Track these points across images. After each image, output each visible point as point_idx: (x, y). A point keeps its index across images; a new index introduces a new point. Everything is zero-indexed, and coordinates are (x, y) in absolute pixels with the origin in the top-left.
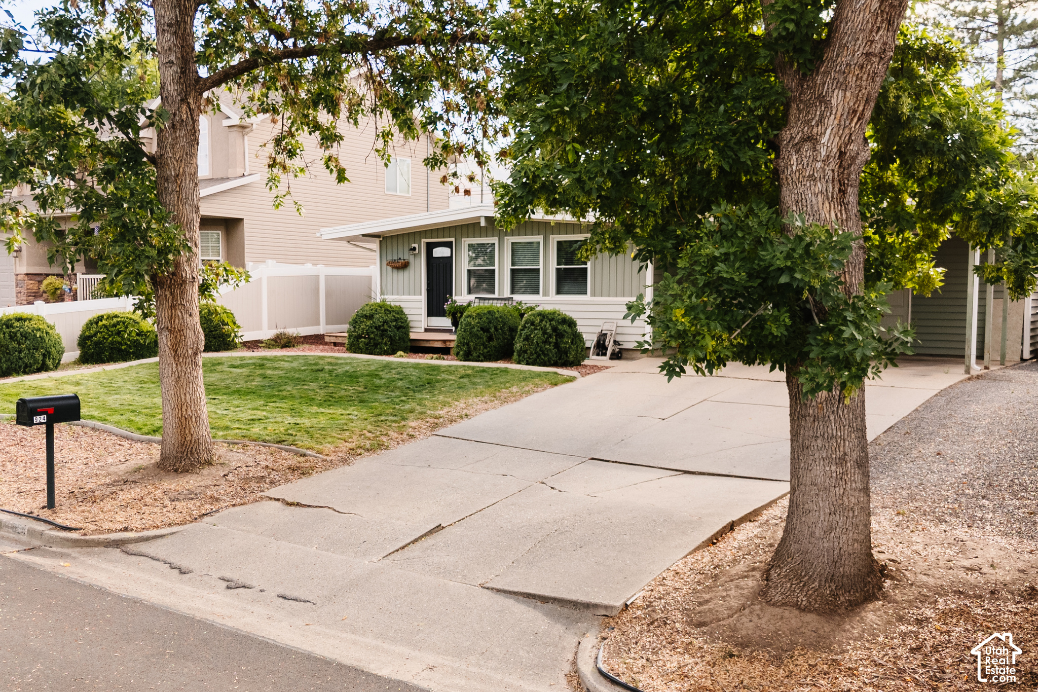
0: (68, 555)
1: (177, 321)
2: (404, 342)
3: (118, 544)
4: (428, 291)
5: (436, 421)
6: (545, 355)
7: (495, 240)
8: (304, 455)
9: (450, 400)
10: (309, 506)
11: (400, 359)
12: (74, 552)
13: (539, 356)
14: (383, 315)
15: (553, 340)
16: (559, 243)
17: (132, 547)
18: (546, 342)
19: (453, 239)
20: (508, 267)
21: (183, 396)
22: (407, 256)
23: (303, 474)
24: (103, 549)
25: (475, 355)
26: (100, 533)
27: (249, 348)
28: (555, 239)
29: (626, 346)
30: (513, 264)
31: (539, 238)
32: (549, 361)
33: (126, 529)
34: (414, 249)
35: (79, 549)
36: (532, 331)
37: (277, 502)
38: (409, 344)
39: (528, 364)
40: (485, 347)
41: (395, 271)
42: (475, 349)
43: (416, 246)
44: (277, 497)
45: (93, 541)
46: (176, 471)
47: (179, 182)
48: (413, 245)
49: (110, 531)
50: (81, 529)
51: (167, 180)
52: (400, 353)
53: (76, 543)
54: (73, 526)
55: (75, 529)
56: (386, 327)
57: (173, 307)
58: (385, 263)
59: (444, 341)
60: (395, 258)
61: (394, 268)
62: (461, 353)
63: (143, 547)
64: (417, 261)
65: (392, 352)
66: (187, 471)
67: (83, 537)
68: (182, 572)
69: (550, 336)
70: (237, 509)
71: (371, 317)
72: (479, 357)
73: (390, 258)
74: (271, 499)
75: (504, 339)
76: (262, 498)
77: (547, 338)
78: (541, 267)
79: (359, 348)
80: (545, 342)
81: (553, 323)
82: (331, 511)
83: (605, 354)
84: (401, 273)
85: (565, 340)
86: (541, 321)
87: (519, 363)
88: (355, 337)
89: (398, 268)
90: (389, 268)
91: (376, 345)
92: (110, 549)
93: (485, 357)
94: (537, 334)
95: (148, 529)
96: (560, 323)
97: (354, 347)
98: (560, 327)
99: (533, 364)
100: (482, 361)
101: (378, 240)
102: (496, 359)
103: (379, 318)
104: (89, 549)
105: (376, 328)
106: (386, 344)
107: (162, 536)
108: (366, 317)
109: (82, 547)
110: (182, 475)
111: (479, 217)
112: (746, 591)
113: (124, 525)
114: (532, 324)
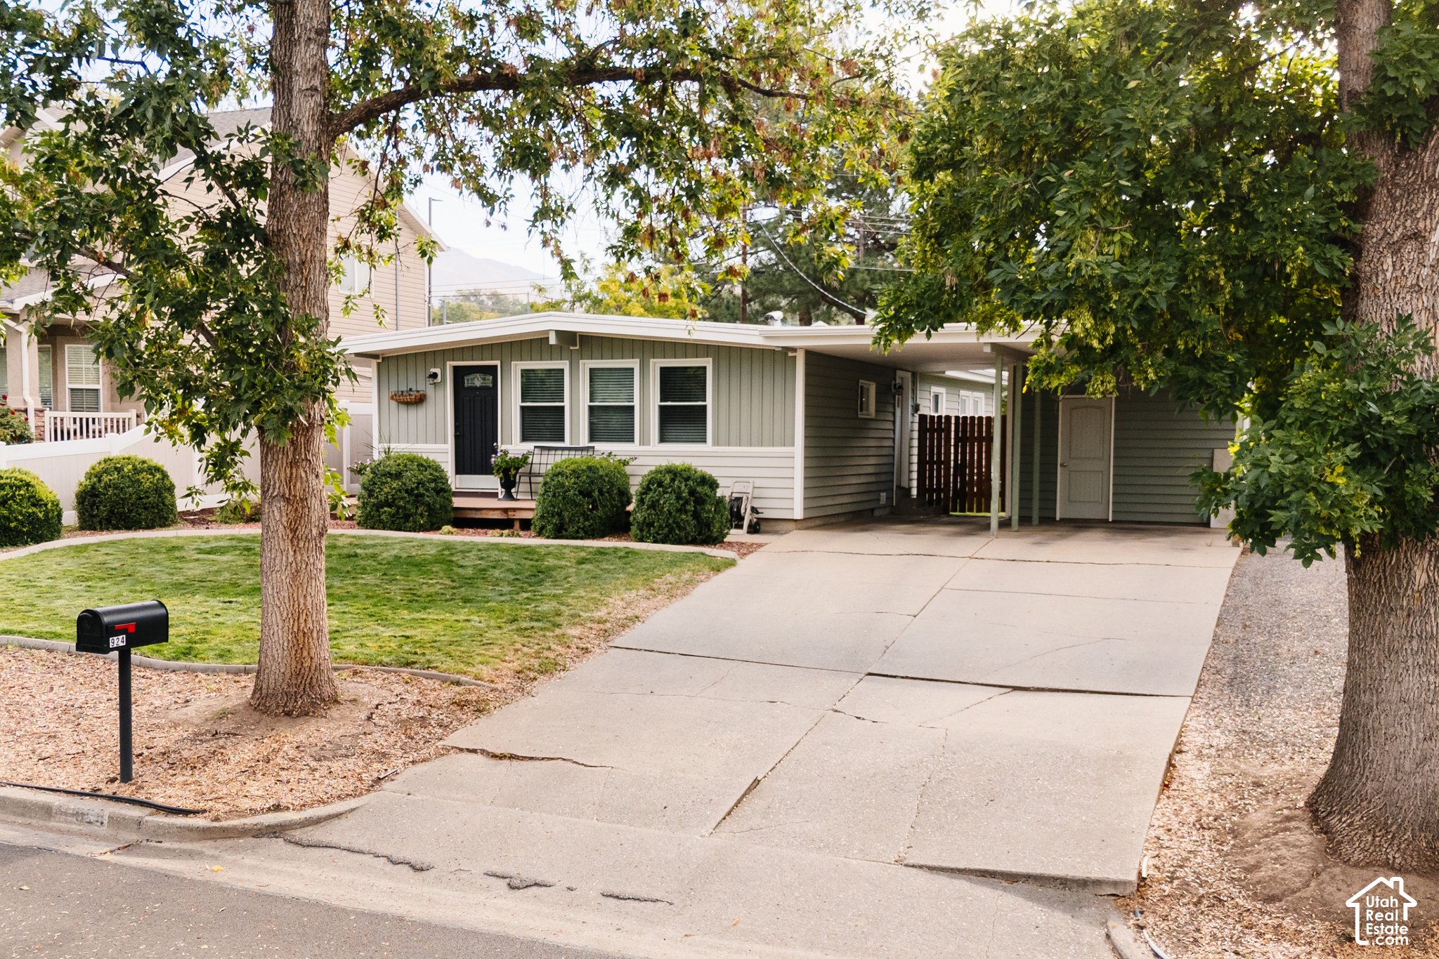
0: (201, 854)
1: (299, 484)
2: (446, 511)
3: (275, 831)
4: (457, 437)
5: (602, 626)
6: (680, 528)
7: (564, 365)
8: (458, 683)
9: (596, 595)
10: (531, 758)
11: (448, 536)
12: (207, 847)
13: (671, 531)
14: (416, 473)
15: (690, 507)
16: (663, 370)
17: (298, 834)
18: (682, 510)
19: (498, 363)
20: (584, 402)
21: (302, 601)
22: (422, 385)
23: (478, 710)
24: (254, 841)
25: (571, 529)
26: (240, 816)
27: (193, 522)
28: (656, 364)
29: (767, 514)
30: (591, 401)
31: (634, 363)
32: (686, 537)
33: (277, 808)
34: (434, 376)
35: (210, 843)
36: (660, 495)
37: (473, 756)
38: (452, 515)
39: (655, 542)
40: (587, 520)
41: (403, 408)
42: (571, 521)
43: (438, 371)
44: (471, 747)
45: (234, 828)
46: (288, 714)
47: (305, 273)
48: (433, 370)
49: (253, 812)
50: (204, 811)
51: (288, 269)
52: (447, 528)
53: (205, 834)
54: (189, 807)
55: (195, 812)
56: (422, 490)
57: (294, 464)
58: (386, 397)
59: (506, 510)
60: (403, 388)
61: (400, 402)
62: (549, 527)
63: (317, 834)
64: (440, 394)
65: (434, 527)
66: (307, 714)
67: (216, 824)
68: (417, 869)
69: (687, 502)
70: (421, 768)
71: (398, 476)
72: (577, 532)
73: (394, 389)
74: (461, 750)
75: (613, 506)
76: (448, 750)
77: (684, 505)
78: (636, 403)
79: (381, 521)
80: (679, 511)
81: (691, 483)
82: (569, 764)
83: (741, 527)
84: (412, 412)
85: (708, 507)
86: (673, 480)
87: (641, 540)
88: (374, 504)
89: (407, 404)
90: (393, 404)
91: (407, 517)
92: (264, 839)
93: (586, 533)
94: (669, 499)
95: (311, 806)
96: (698, 484)
97: (371, 519)
98: (699, 489)
99: (664, 541)
100: (582, 538)
101: (374, 362)
102: (601, 535)
103: (410, 477)
104: (229, 842)
105: (407, 491)
106: (421, 515)
107: (338, 816)
108: (390, 474)
109: (215, 839)
110: (301, 720)
111: (547, 332)
112: (1304, 850)
113: (272, 802)
114: (660, 484)
